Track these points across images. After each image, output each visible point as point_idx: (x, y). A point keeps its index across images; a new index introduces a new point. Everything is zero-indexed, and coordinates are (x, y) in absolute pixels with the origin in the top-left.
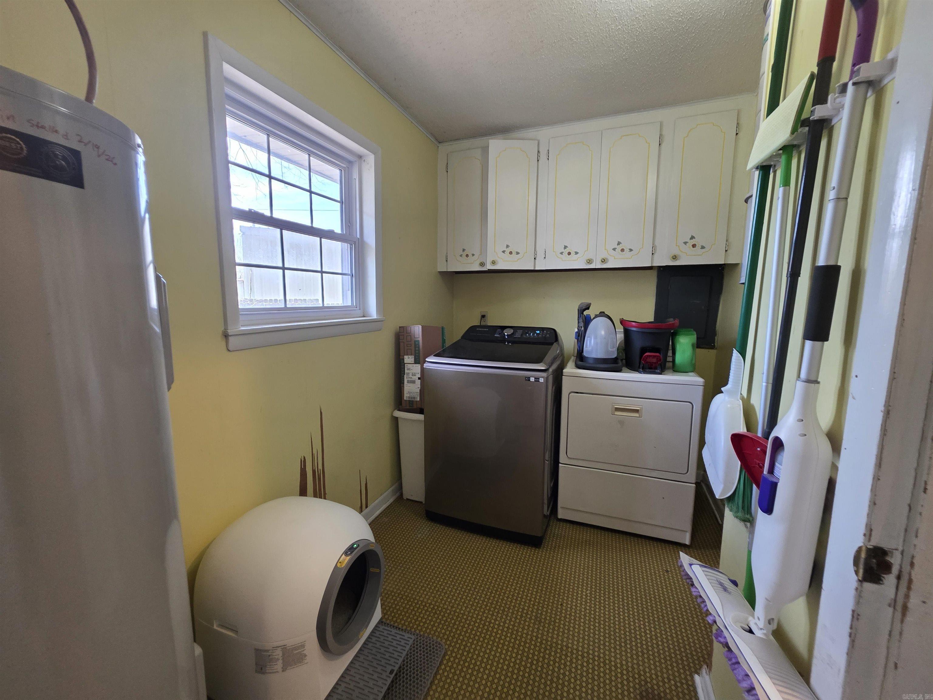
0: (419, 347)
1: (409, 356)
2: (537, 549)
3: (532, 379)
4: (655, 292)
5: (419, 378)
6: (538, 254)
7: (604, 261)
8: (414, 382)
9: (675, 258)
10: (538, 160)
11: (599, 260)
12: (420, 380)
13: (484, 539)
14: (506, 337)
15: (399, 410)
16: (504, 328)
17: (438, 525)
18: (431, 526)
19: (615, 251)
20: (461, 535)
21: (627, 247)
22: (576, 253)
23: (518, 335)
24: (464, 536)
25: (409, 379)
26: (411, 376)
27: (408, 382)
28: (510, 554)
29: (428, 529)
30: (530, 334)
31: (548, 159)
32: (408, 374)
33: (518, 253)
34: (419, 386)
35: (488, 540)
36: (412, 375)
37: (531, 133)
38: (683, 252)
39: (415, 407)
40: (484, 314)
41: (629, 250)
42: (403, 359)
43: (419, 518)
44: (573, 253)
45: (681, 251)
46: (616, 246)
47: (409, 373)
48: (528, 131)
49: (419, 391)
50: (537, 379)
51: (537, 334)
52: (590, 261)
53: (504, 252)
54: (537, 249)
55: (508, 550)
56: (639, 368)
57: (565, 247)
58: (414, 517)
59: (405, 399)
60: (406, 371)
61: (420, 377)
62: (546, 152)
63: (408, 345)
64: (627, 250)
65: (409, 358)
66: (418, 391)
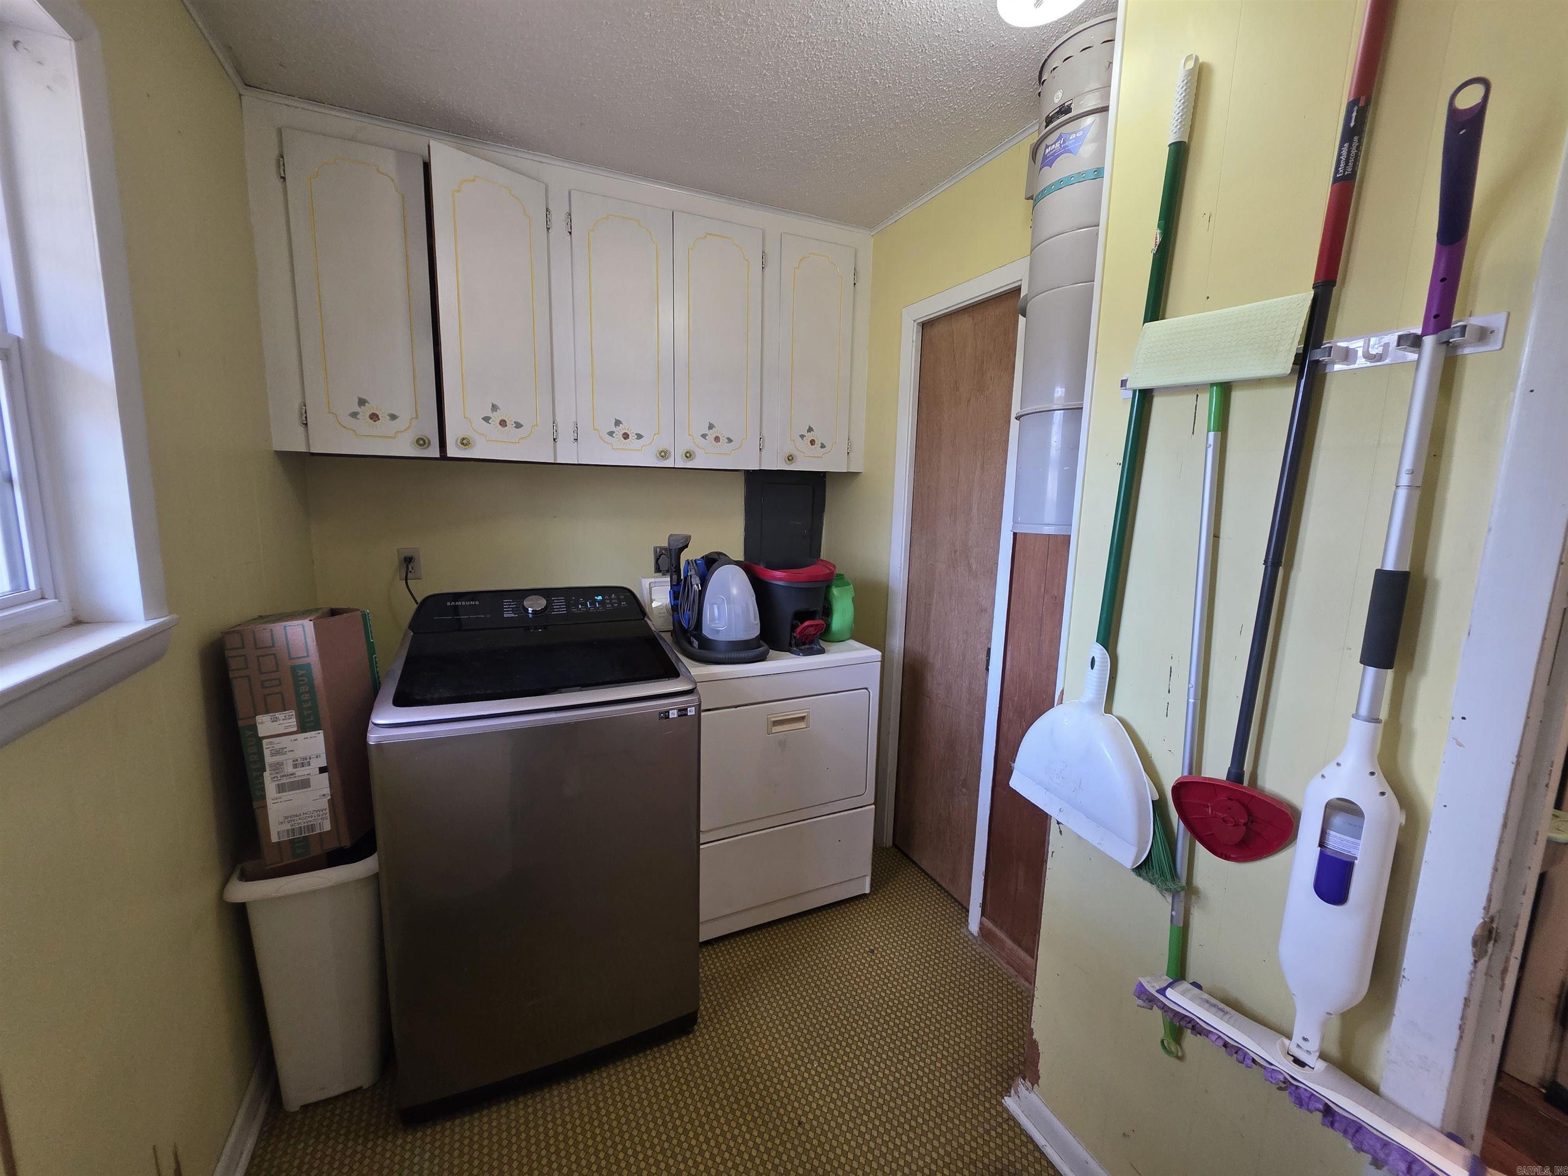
0: (311, 684)
1: (277, 715)
2: (691, 1036)
3: (673, 714)
4: (743, 507)
5: (322, 770)
6: (559, 431)
7: (689, 455)
8: (304, 784)
9: (790, 458)
10: (548, 229)
11: (680, 452)
12: (326, 775)
13: (580, 1084)
14: (530, 616)
15: (246, 877)
16: (521, 594)
17: (448, 1124)
18: (428, 1139)
19: (705, 438)
20: (522, 1113)
21: (724, 434)
22: (639, 436)
23: (560, 607)
24: (530, 1110)
25: (285, 780)
26: (289, 769)
27: (281, 788)
28: (653, 1081)
29: (427, 1156)
30: (585, 605)
31: (570, 233)
32: (278, 766)
33: (518, 425)
34: (327, 791)
35: (588, 1080)
36: (295, 766)
37: (525, 160)
38: (799, 451)
39: (316, 851)
40: (409, 555)
41: (727, 441)
42: (254, 728)
43: (380, 1141)
44: (632, 437)
45: (797, 449)
46: (706, 431)
47: (280, 764)
48: (519, 154)
49: (326, 806)
50: (683, 712)
51: (600, 602)
52: (664, 454)
53: (487, 419)
54: (557, 418)
55: (643, 1077)
56: (790, 645)
57: (618, 423)
58: (360, 1148)
59: (274, 839)
60: (269, 759)
61: (324, 764)
62: (563, 216)
63: (267, 684)
64: (723, 440)
65: (275, 720)
66: (324, 804)
